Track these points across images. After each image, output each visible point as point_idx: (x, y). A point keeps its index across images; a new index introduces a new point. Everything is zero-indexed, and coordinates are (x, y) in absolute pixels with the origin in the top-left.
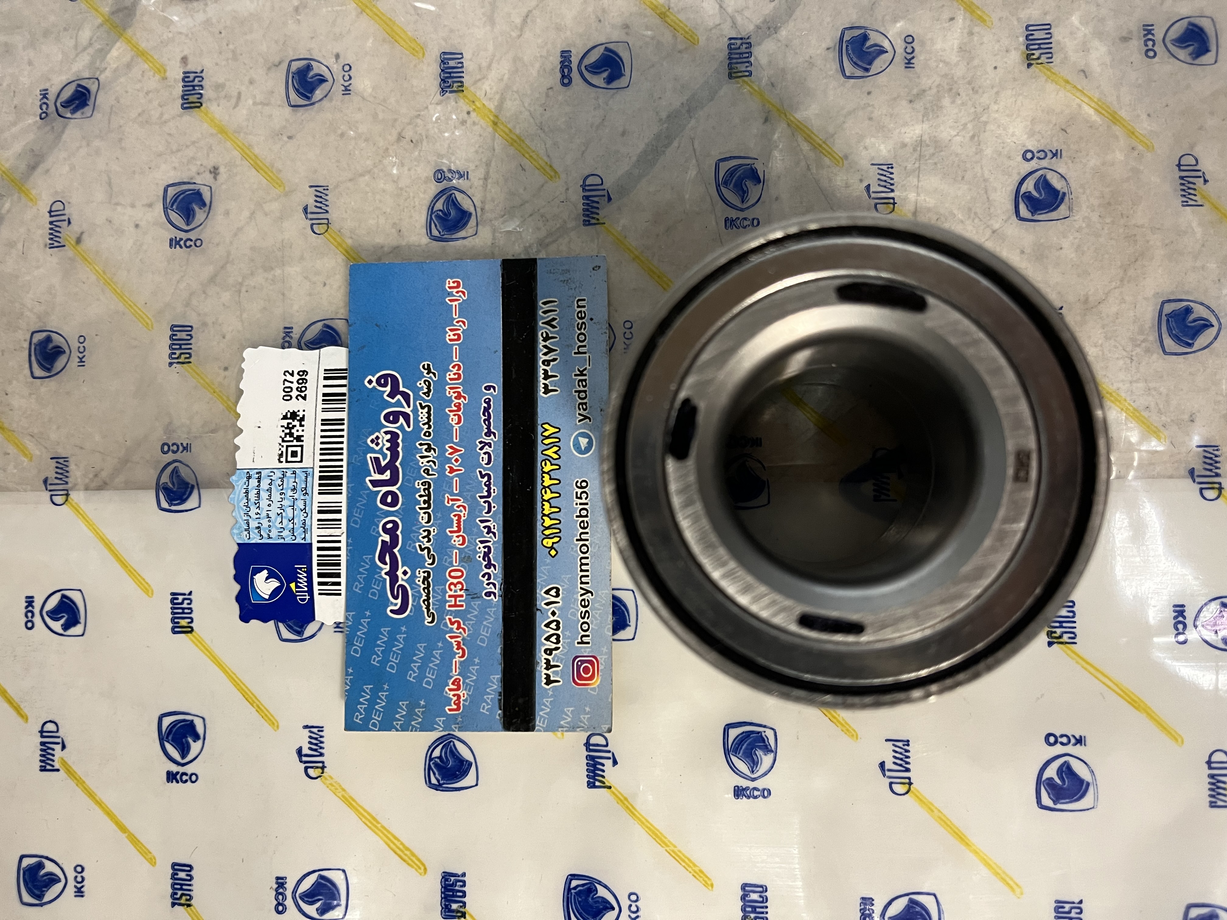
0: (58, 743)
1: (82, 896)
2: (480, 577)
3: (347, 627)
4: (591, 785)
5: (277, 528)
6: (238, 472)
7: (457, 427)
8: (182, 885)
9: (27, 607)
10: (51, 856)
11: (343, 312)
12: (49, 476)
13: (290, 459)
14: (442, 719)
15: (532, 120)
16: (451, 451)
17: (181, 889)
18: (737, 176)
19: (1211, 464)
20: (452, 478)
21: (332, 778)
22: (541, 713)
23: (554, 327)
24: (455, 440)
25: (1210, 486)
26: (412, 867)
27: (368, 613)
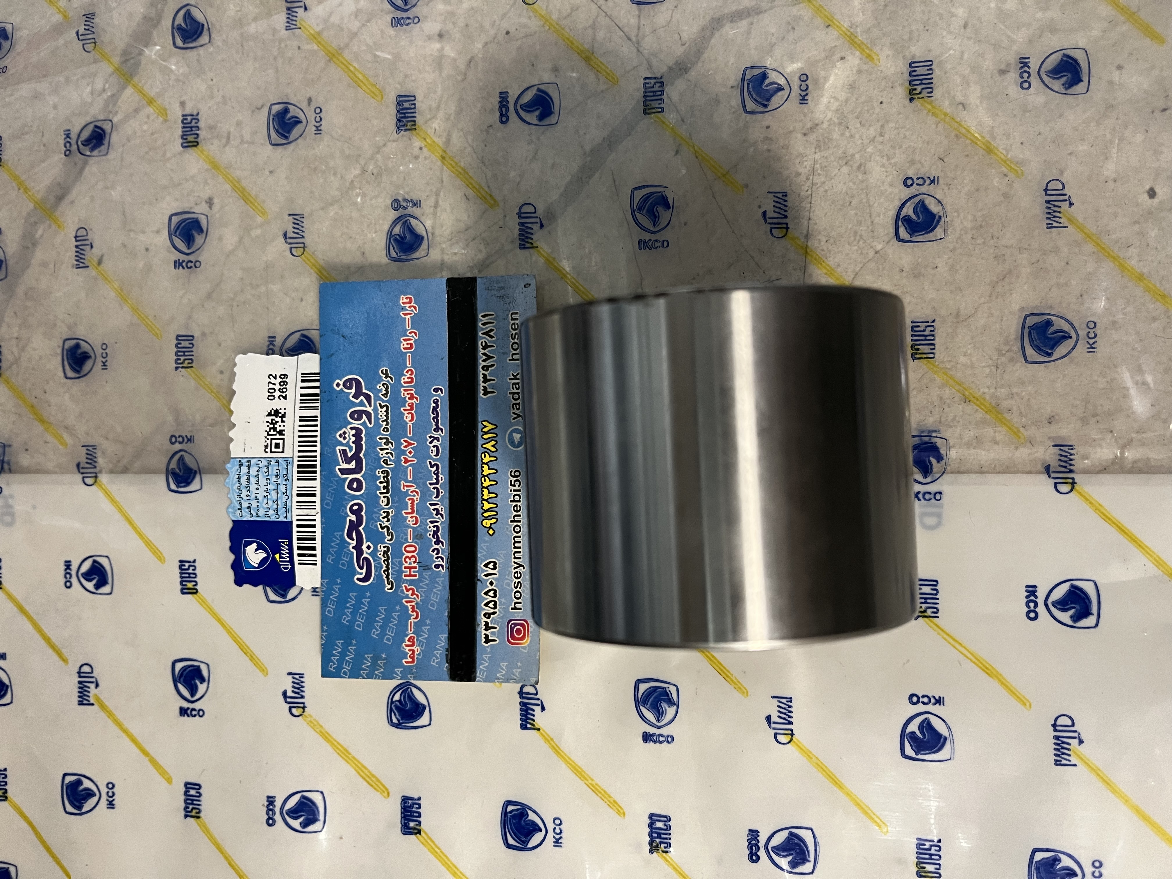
0: (92, 682)
1: (113, 808)
2: (431, 552)
3: (322, 591)
4: (524, 727)
5: (264, 508)
6: (232, 460)
7: (410, 423)
8: (193, 800)
9: (66, 570)
10: (87, 775)
11: (316, 325)
12: (81, 461)
13: (274, 450)
14: (400, 669)
15: (474, 155)
16: (405, 444)
17: (192, 804)
18: (650, 201)
19: (1066, 462)
20: (407, 467)
21: (311, 716)
22: (481, 667)
23: (491, 337)
24: (409, 435)
25: (1064, 481)
26: (378, 791)
27: (339, 581)
